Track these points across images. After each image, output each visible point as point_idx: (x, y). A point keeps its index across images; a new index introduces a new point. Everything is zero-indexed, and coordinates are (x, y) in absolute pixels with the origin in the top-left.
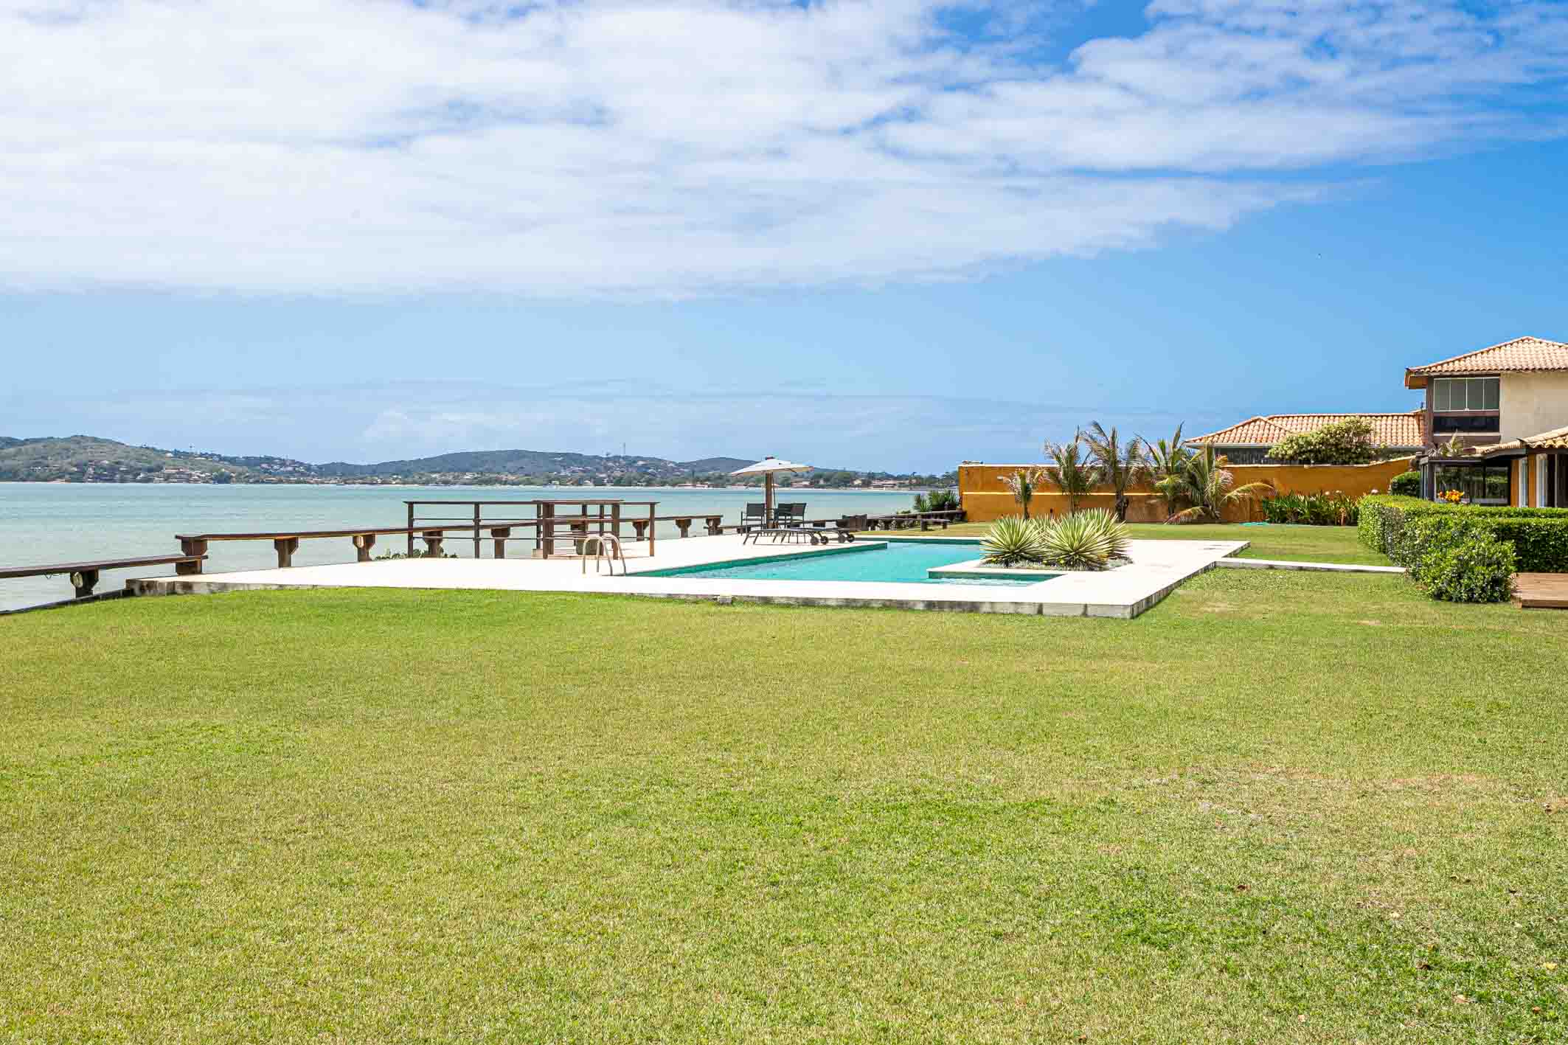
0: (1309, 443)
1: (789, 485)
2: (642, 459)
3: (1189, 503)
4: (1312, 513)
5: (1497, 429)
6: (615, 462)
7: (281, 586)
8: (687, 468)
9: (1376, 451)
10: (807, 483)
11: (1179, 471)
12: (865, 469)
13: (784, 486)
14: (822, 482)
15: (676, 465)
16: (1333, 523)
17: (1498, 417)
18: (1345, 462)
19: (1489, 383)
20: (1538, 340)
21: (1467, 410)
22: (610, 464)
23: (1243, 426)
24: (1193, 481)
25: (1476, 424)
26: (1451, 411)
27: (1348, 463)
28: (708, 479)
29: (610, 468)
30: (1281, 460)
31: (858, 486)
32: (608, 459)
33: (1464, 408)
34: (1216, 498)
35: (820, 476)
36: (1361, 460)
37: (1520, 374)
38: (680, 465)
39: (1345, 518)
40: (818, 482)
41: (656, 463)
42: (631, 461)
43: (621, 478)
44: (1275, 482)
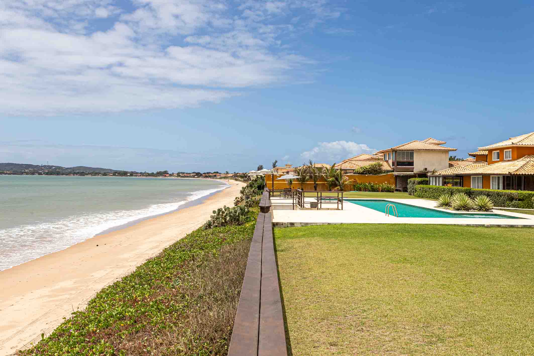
0: (367, 169)
1: (106, 175)
2: (54, 166)
3: (336, 185)
4: (372, 188)
5: (413, 165)
6: (44, 167)
7: (329, 223)
8: (69, 169)
9: (384, 171)
10: (112, 175)
11: (334, 176)
12: (129, 170)
13: (104, 176)
14: (117, 174)
15: (66, 168)
16: (377, 191)
17: (413, 162)
18: (375, 174)
19: (411, 153)
20: (419, 141)
21: (405, 160)
22: (43, 168)
23: (344, 163)
24: (337, 179)
25: (405, 164)
26: (401, 160)
27: (377, 174)
28: (78, 173)
29: (43, 169)
30: (359, 174)
31: (129, 176)
32: (42, 166)
33: (405, 159)
34: (343, 184)
35: (116, 172)
36: (380, 174)
37: (419, 151)
38: (68, 168)
39: (381, 190)
40: (115, 174)
41: (59, 168)
42: (50, 167)
43: (48, 172)
44: (357, 179)
